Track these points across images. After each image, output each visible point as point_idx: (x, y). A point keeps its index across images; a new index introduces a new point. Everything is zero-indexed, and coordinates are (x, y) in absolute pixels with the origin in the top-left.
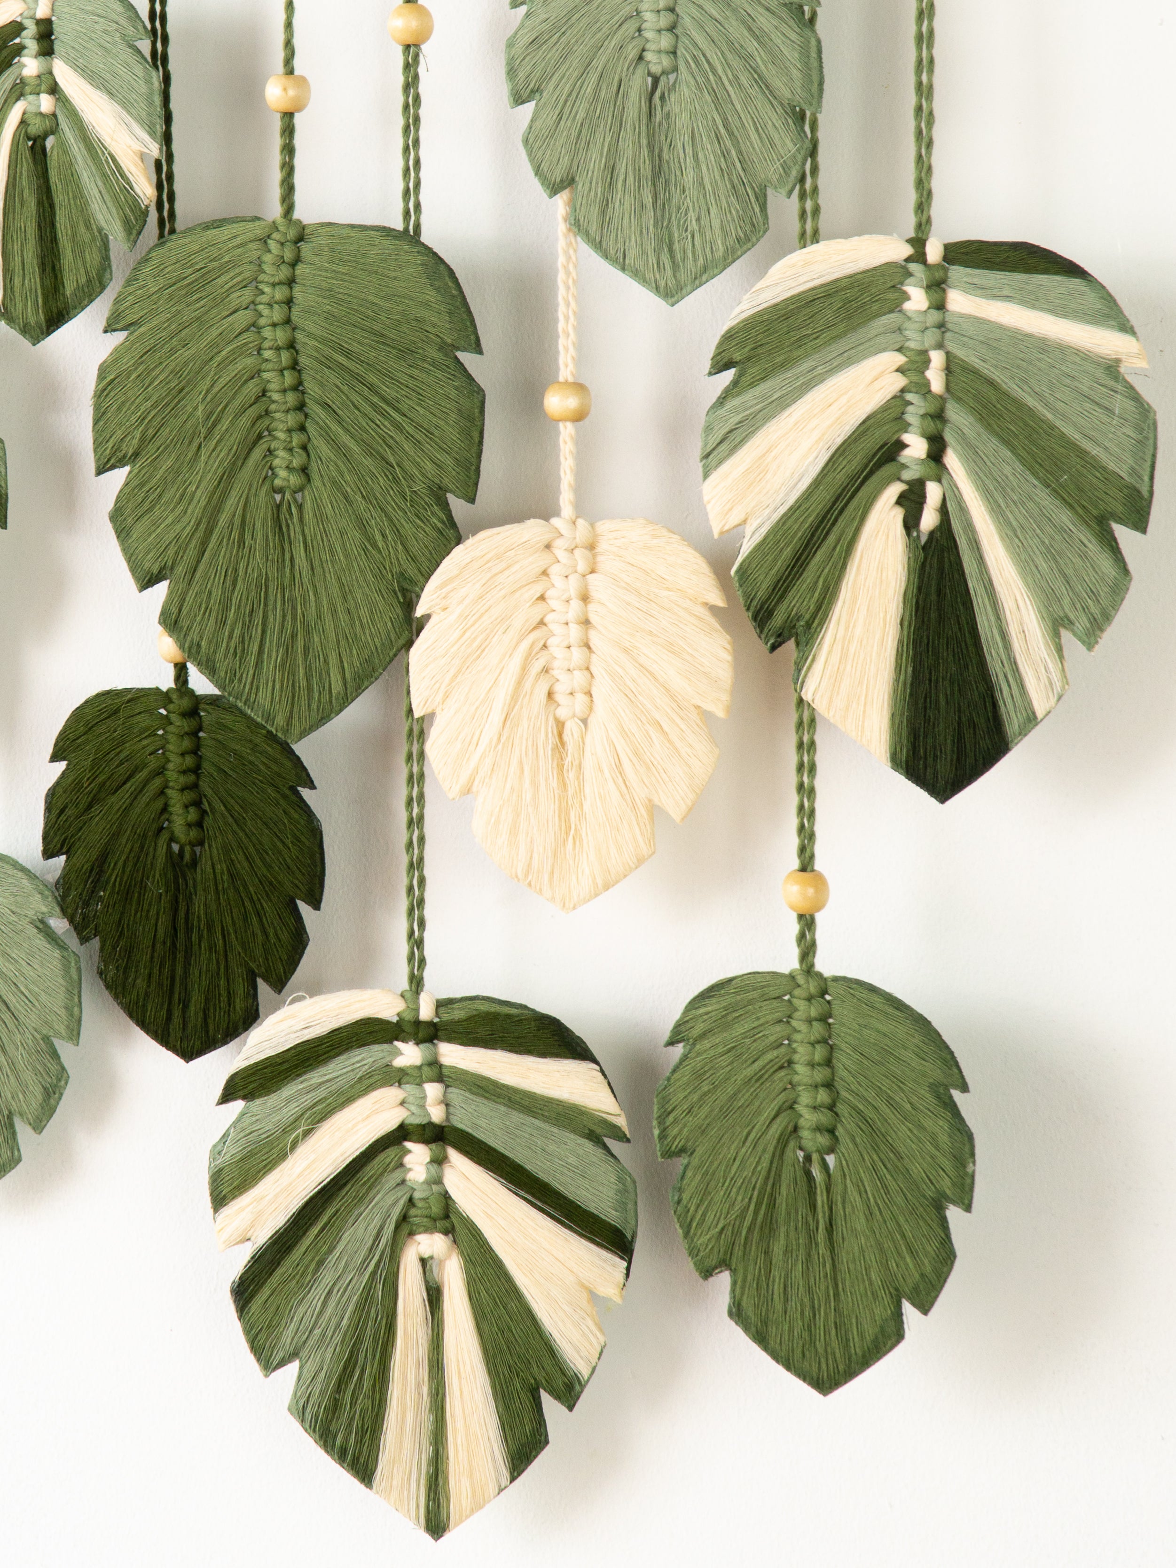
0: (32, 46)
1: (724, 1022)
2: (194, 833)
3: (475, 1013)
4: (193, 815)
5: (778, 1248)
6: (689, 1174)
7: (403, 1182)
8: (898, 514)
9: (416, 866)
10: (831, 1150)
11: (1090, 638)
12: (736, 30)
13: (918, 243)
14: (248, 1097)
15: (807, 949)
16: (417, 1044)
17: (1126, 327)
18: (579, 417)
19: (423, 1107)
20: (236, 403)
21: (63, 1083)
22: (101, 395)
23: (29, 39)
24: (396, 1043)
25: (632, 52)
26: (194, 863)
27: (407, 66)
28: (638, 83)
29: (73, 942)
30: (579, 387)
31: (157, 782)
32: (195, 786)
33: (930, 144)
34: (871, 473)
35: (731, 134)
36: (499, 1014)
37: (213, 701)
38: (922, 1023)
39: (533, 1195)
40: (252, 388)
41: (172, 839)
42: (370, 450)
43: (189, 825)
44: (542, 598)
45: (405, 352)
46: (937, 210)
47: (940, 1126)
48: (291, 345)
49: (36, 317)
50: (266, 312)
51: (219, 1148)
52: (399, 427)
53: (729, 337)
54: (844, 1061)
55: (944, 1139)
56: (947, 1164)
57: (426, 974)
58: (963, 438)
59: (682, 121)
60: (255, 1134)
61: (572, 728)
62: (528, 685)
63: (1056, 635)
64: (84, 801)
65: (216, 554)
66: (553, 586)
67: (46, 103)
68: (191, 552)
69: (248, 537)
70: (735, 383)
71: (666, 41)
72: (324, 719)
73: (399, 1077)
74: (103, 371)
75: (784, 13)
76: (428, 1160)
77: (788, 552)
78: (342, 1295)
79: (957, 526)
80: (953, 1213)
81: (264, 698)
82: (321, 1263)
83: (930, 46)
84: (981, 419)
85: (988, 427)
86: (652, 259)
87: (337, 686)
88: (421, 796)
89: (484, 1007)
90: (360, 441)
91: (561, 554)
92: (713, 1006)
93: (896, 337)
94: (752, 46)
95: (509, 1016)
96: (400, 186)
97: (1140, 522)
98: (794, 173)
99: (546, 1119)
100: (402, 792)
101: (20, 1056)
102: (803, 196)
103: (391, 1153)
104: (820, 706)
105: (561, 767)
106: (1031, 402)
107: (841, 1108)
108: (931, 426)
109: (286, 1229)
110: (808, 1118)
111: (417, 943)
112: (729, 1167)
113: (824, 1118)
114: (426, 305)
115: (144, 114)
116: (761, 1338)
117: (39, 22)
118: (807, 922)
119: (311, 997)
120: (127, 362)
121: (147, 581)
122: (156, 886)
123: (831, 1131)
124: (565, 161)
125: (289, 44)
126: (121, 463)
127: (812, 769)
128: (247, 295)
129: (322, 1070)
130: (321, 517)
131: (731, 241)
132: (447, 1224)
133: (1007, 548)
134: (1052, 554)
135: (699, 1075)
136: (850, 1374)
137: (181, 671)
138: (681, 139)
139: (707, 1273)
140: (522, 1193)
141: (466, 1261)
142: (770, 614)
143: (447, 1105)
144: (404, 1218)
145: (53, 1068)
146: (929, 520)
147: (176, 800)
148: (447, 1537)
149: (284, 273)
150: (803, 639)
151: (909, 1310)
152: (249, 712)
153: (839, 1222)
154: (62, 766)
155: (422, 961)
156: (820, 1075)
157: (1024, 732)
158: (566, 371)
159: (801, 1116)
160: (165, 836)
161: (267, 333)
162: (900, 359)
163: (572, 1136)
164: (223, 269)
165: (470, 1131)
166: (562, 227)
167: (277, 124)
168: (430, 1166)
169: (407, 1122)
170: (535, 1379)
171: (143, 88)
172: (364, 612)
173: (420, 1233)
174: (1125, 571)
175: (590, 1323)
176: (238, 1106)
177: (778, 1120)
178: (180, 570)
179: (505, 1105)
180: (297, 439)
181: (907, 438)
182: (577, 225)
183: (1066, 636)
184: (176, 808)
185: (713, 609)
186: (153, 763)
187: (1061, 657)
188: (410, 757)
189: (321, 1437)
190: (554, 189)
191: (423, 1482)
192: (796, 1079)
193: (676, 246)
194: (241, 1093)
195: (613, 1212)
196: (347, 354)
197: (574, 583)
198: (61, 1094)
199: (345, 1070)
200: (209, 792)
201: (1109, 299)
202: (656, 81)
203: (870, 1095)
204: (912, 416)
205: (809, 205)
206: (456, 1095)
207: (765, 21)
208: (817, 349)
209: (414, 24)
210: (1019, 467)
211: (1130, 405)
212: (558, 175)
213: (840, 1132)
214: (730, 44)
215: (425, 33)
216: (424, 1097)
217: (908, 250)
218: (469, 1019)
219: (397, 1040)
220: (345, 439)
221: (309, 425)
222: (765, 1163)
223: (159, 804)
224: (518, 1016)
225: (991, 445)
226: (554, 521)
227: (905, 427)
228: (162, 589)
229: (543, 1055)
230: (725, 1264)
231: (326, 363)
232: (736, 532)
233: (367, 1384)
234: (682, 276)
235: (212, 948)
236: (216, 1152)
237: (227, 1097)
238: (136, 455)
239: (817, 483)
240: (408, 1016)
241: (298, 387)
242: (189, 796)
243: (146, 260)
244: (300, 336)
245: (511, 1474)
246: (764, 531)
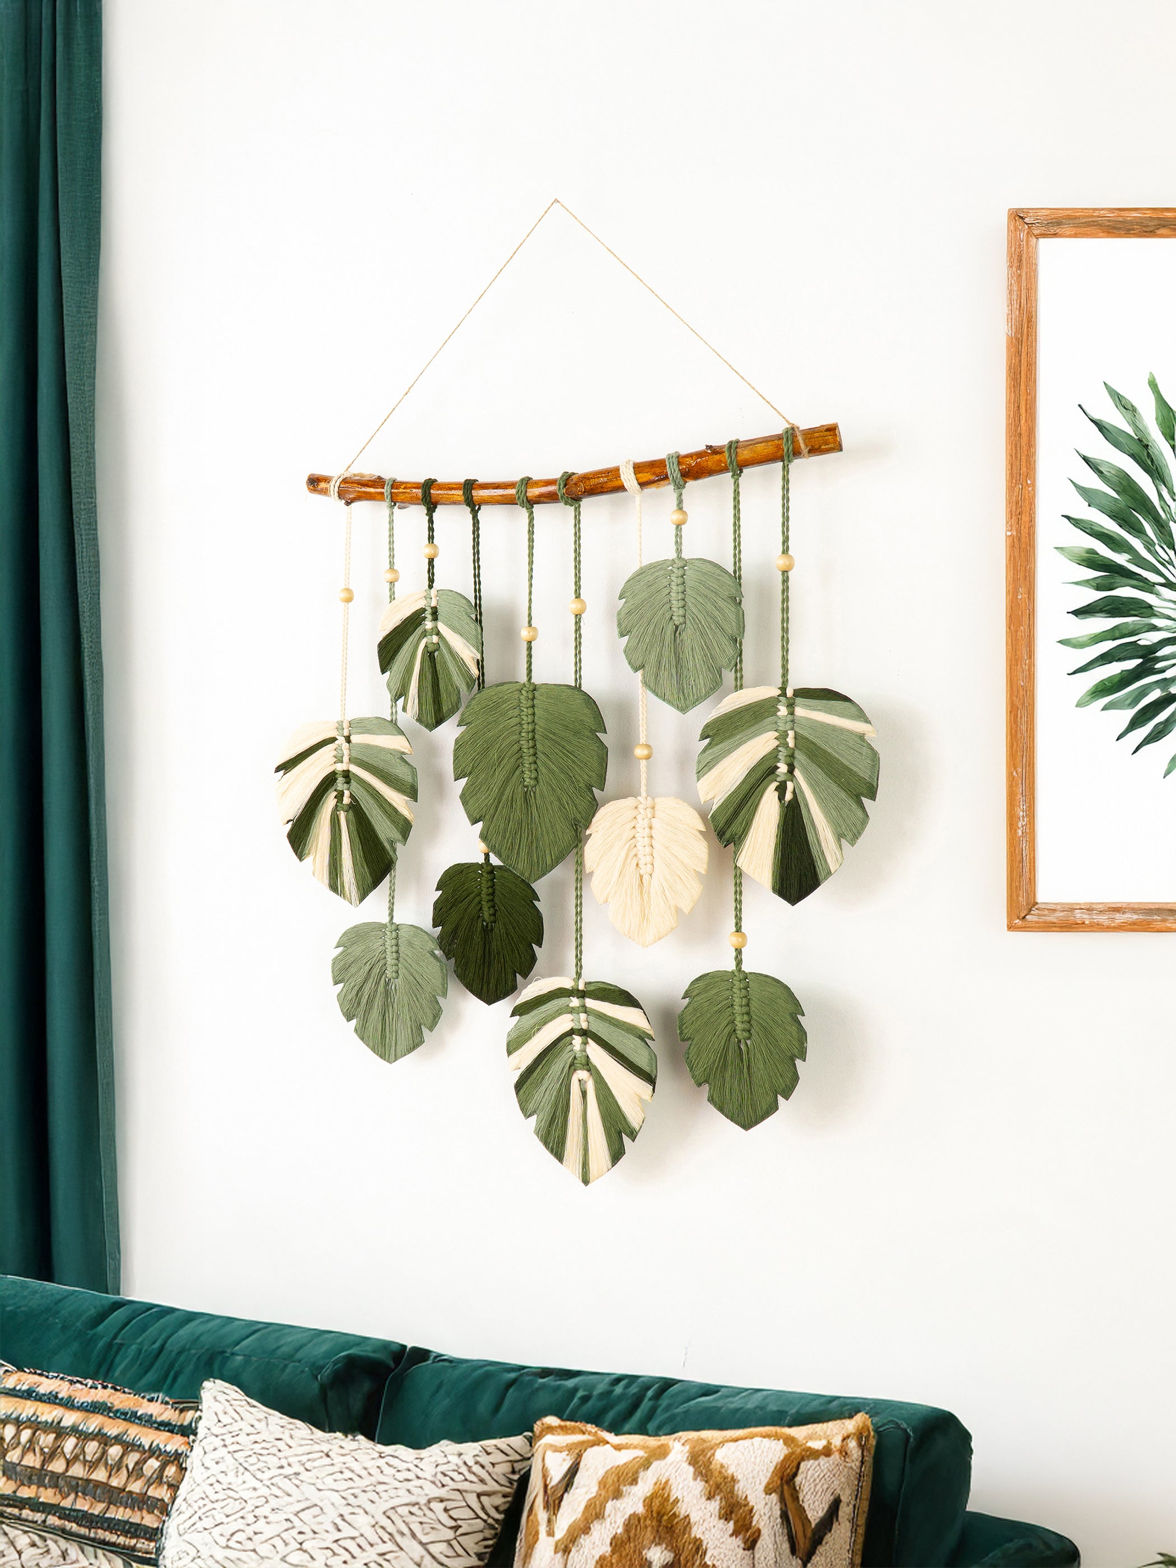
0: (429, 617)
1: (705, 990)
2: (492, 918)
4: (492, 911)
5: (728, 1075)
6: (692, 1047)
7: (571, 1050)
8: (776, 794)
9: (579, 930)
10: (749, 1038)
11: (853, 842)
12: (710, 607)
13: (783, 689)
14: (521, 1014)
15: (739, 962)
16: (578, 998)
17: (867, 721)
18: (648, 757)
19: (579, 1022)
20: (509, 753)
21: (440, 1013)
22: (456, 750)
23: (428, 615)
24: (570, 998)
25: (668, 617)
26: (492, 930)
27: (576, 623)
28: (671, 628)
29: (444, 959)
30: (648, 746)
31: (478, 899)
32: (492, 900)
33: (787, 651)
34: (765, 778)
35: (708, 647)
36: (606, 989)
37: (499, 867)
38: (787, 988)
40: (516, 747)
41: (484, 920)
42: (562, 771)
43: (490, 915)
44: (634, 827)
45: (576, 733)
46: (790, 677)
47: (793, 1029)
48: (533, 731)
49: (431, 720)
50: (525, 718)
51: (510, 1033)
52: (573, 762)
53: (707, 726)
54: (754, 1004)
55: (795, 1034)
56: (796, 1043)
57: (582, 972)
58: (802, 765)
59: (688, 642)
60: (522, 1029)
61: (646, 878)
62: (628, 861)
63: (839, 841)
64: (449, 906)
65: (502, 811)
66: (639, 823)
67: (435, 639)
68: (492, 811)
69: (514, 804)
70: (710, 744)
71: (681, 612)
72: (544, 874)
73: (572, 1011)
74: (457, 741)
75: (729, 600)
76: (581, 1043)
77: (732, 809)
78: (549, 1093)
79: (800, 799)
80: (798, 1062)
81: (520, 866)
82: (543, 1078)
83: (787, 612)
84: (809, 757)
85: (812, 760)
86: (676, 696)
87: (549, 862)
88: (581, 903)
89: (601, 986)
90: (559, 768)
91: (641, 811)
92: (701, 984)
93: (774, 726)
94: (716, 613)
95: (610, 990)
96: (574, 669)
97: (873, 796)
98: (733, 663)
100: (573, 902)
101: (424, 1003)
102: (736, 671)
103: (567, 1039)
104: (744, 869)
105: (641, 892)
106: (829, 750)
107: (752, 1022)
108: (789, 760)
109: (531, 1065)
110: (740, 1026)
111: (579, 960)
112: (708, 1045)
113: (746, 1026)
114: (584, 714)
115: (474, 643)
116: (721, 1110)
117: (432, 608)
118: (739, 952)
119: (540, 979)
120: (466, 738)
121: (474, 821)
122: (477, 938)
123: (749, 1031)
124: (641, 659)
125: (530, 615)
126: (464, 776)
127: (741, 893)
128: (516, 712)
129: (544, 1006)
130: (542, 796)
131: (708, 688)
132: (587, 1067)
133: (820, 807)
134: (837, 809)
135: (696, 1010)
136: (757, 1122)
137: (487, 856)
138: (687, 650)
139: (699, 1085)
141: (595, 1082)
142: (724, 833)
143: (588, 1022)
144: (572, 1064)
145: (437, 1007)
146: (789, 796)
147: (485, 906)
148: (590, 1185)
149: (530, 703)
150: (737, 843)
151: (780, 1099)
152: (515, 872)
153: (753, 1064)
154: (440, 892)
155: (581, 967)
156: (744, 1009)
157: (826, 878)
158: (642, 741)
159: (737, 1025)
160: (480, 920)
161: (525, 726)
162: (776, 734)
163: (633, 1037)
164: (505, 701)
165: (596, 1033)
166: (640, 684)
167: (525, 646)
168: (582, 1046)
169: (573, 1028)
170: (620, 1129)
171: (474, 633)
172: (560, 834)
173: (578, 1070)
174: (868, 816)
175: (639, 1110)
177: (728, 1027)
178: (487, 817)
179: (608, 1023)
180: (533, 767)
181: (779, 765)
182: (646, 683)
183: (843, 841)
184: (485, 909)
185: (701, 832)
186: (476, 891)
187: (841, 849)
188: (577, 888)
189: (546, 1143)
190: (636, 670)
191: (581, 1164)
192: (735, 1011)
193: (686, 691)
194: (519, 1013)
195: (648, 1067)
196: (554, 734)
197: (646, 822)
198: (439, 1017)
199: (552, 1007)
200: (498, 903)
201: (860, 710)
202: (677, 627)
203: (765, 1017)
204: (781, 756)
205: (739, 675)
206: (591, 1019)
207: (721, 603)
208: (743, 731)
209: (579, 606)
210: (824, 775)
211: (869, 751)
212: (638, 663)
213: (753, 1031)
214: (707, 613)
215: (583, 610)
216: (580, 1019)
217: (779, 692)
219: (571, 996)
220: (553, 766)
221: (538, 762)
222: (723, 1044)
223: (478, 907)
224: (614, 990)
225: (813, 767)
226: (639, 798)
227: (779, 761)
228: (480, 825)
229: (623, 1005)
230: (706, 1081)
231: (546, 737)
232: (710, 803)
233: (560, 1125)
234: (688, 702)
235: (499, 961)
237: (513, 1014)
238: (470, 773)
239: (743, 782)
240: (575, 987)
241: (534, 747)
242: (490, 904)
243: (473, 699)
244: (537, 727)
246: (722, 801)
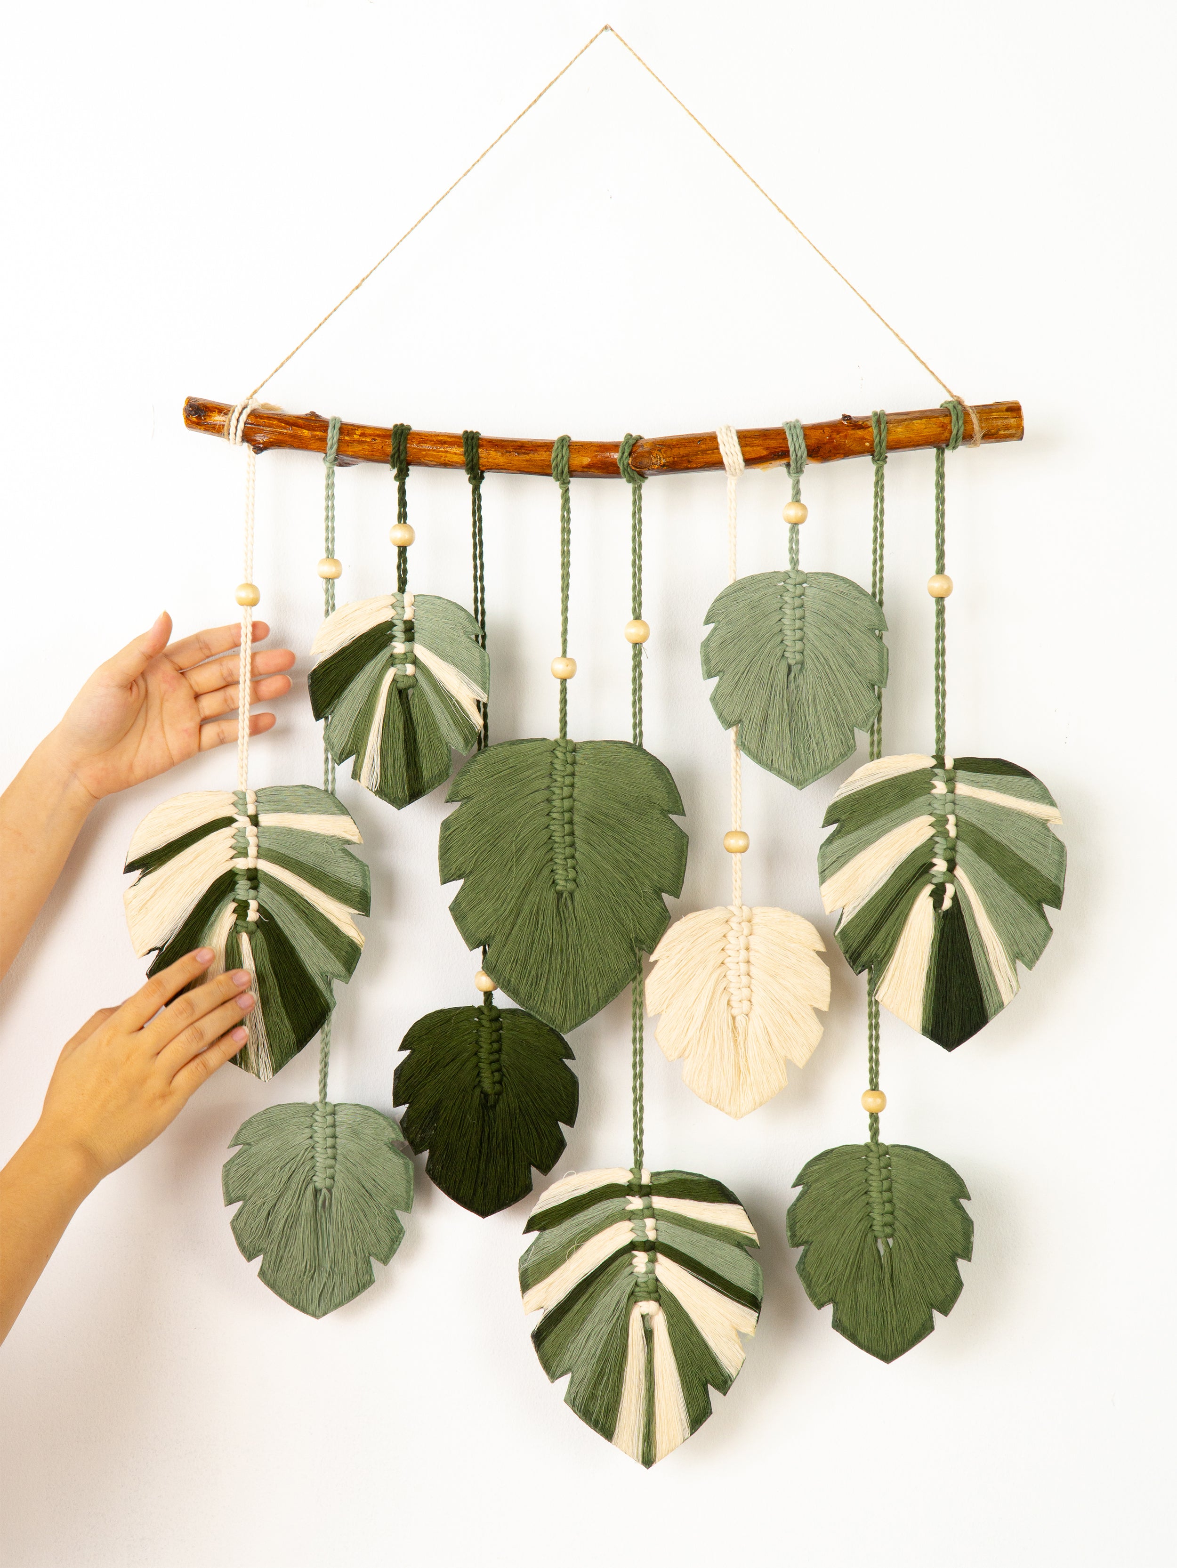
0: (401, 636)
1: (829, 1173)
2: (496, 1088)
3: (673, 1179)
4: (496, 1077)
5: (862, 1288)
6: (809, 1254)
7: (632, 1273)
8: (931, 901)
9: (639, 1099)
10: (892, 1236)
11: (1032, 962)
12: (841, 641)
13: (939, 758)
14: (542, 1229)
15: (875, 1131)
16: (640, 1197)
17: (1052, 802)
18: (743, 850)
19: (644, 1232)
20: (533, 844)
21: (402, 1235)
23: (398, 632)
24: (627, 1197)
25: (778, 653)
26: (495, 1106)
27: (635, 655)
28: (782, 668)
30: (743, 834)
31: (474, 1060)
32: (498, 1061)
33: (943, 707)
34: (916, 880)
35: (837, 697)
36: (687, 1180)
37: (511, 1011)
39: (708, 1279)
40: (544, 835)
41: (482, 1091)
43: (493, 1083)
44: (724, 949)
46: (949, 741)
47: (955, 1219)
48: (571, 810)
49: (401, 792)
50: (557, 791)
51: (525, 1258)
52: (636, 855)
53: (834, 807)
54: (899, 1188)
55: (957, 1226)
56: (958, 1237)
57: (644, 1159)
58: (966, 861)
59: (807, 689)
60: (547, 1249)
61: (741, 1020)
62: (717, 997)
63: (1014, 962)
64: (423, 1072)
65: (521, 931)
66: (730, 943)
67: (410, 670)
68: (506, 929)
69: (540, 918)
70: (837, 832)
71: (798, 646)
72: (583, 1020)
73: (631, 1216)
74: (444, 825)
75: (867, 631)
76: (647, 1260)
77: (871, 922)
78: (598, 1336)
79: (963, 907)
80: (961, 1263)
81: (549, 1009)
84: (976, 850)
85: (980, 854)
86: (789, 765)
87: (593, 1001)
88: (642, 1061)
89: (679, 1176)
90: (612, 865)
91: (734, 925)
92: (821, 1164)
93: (929, 808)
94: (851, 649)
95: (692, 1181)
96: (631, 719)
97: (1058, 902)
98: (869, 721)
99: (714, 1237)
101: (376, 1221)
102: (873, 733)
103: (626, 1257)
104: (884, 1005)
105: (736, 1042)
106: (1003, 840)
107: (897, 1212)
108: (949, 854)
109: (565, 1301)
110: (879, 1220)
111: (639, 1142)
112: (833, 1251)
113: (888, 1219)
114: (654, 789)
116: (853, 1338)
117: (405, 622)
119: (577, 1173)
121: (473, 945)
122: (471, 1118)
123: (891, 1225)
124: (736, 711)
126: (456, 878)
127: (877, 1038)
128: (546, 782)
129: (586, 1212)
130: (585, 905)
131: (834, 757)
132: (656, 1295)
133: (989, 917)
134: (1013, 920)
135: (814, 1201)
136: (904, 1350)
137: (489, 994)
138: (807, 699)
139: (821, 1305)
140: (700, 1277)
141: (667, 1315)
142: (858, 955)
143: (657, 1230)
144: (632, 1293)
145: (395, 1226)
146: (948, 903)
147: (486, 1069)
148: (654, 1466)
149: (568, 769)
150: (878, 968)
151: (936, 1315)
152: (538, 1017)
153: (897, 1272)
154: (407, 1053)
155: (642, 1152)
156: (885, 1197)
157: (998, 1012)
158: (737, 825)
159: (874, 1219)
160: (478, 1090)
161: (557, 803)
162: (931, 819)
163: (728, 1245)
164: (527, 766)
165: (671, 1244)
166: (734, 746)
168: (648, 1264)
169: (634, 1240)
170: (706, 1379)
171: (474, 659)
172: (611, 959)
173: (641, 1301)
174: (1051, 929)
175: (737, 1347)
176: (535, 1234)
177: (862, 1222)
178: (496, 939)
179: (690, 1229)
180: (570, 863)
181: (936, 861)
182: (742, 745)
183: (1019, 961)
184: (486, 1074)
185: (817, 953)
186: (472, 1049)
187: (1017, 974)
189: (584, 1415)
190: (729, 725)
191: (641, 1437)
192: (871, 1200)
193: (804, 758)
194: (538, 1227)
195: (751, 1287)
196: (603, 813)
197: (742, 940)
198: (401, 1242)
199: (599, 1213)
200: (507, 1063)
201: (1045, 788)
202: (791, 668)
203: (915, 1204)
204: (938, 849)
205: (876, 738)
206: (663, 1224)
207: (856, 635)
208: (887, 814)
209: (640, 631)
210: (996, 875)
211: (1052, 842)
212: (732, 717)
213: (896, 1225)
214: (839, 650)
215: (646, 637)
216: (645, 1226)
217: (935, 762)
218: (670, 1183)
219: (628, 1195)
220: (601, 862)
221: (578, 855)
222: (855, 1247)
223: (474, 1073)
224: (698, 1180)
225: (981, 864)
226: (730, 908)
227: (935, 855)
228: (482, 950)
229: (713, 1202)
230: (830, 1300)
231: (591, 819)
232: (838, 914)
233: (611, 1384)
234: (806, 774)
235: (504, 1153)
236: (523, 1260)
237: (528, 1230)
238: (466, 873)
239: (887, 885)
240: (635, 1182)
241: (572, 833)
242: (494, 1067)
243: (472, 762)
244: (577, 804)
245: (691, 1430)
246: (855, 912)
